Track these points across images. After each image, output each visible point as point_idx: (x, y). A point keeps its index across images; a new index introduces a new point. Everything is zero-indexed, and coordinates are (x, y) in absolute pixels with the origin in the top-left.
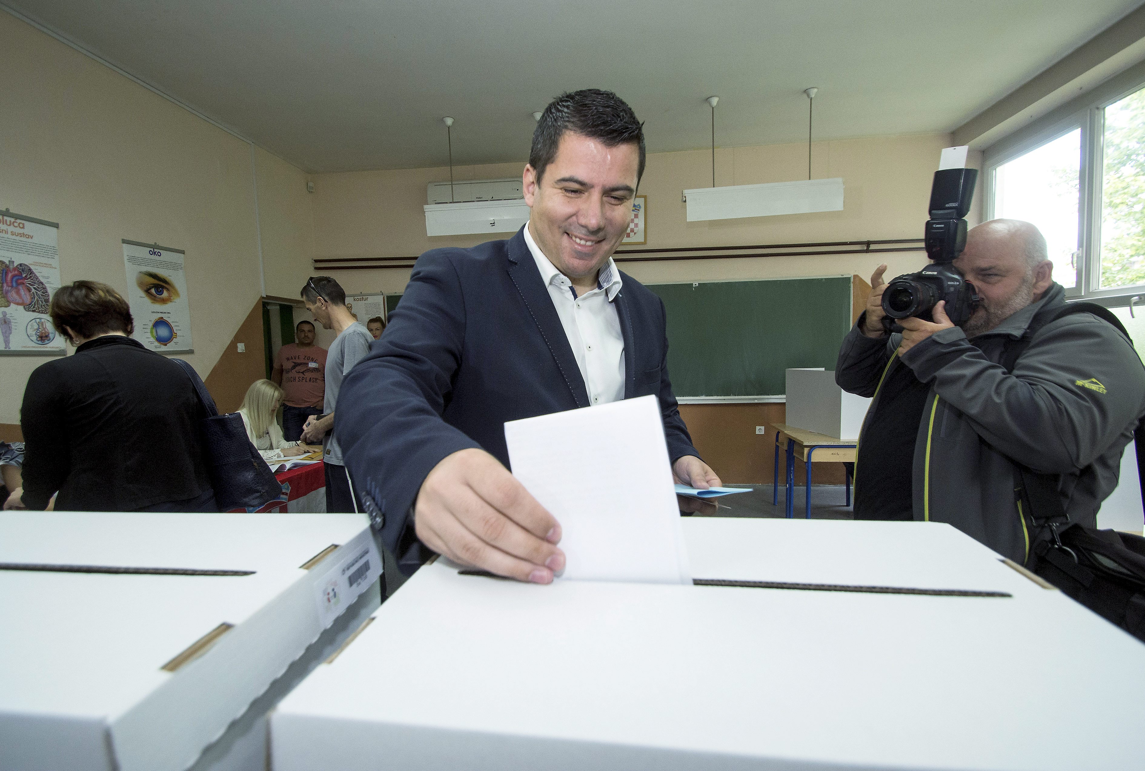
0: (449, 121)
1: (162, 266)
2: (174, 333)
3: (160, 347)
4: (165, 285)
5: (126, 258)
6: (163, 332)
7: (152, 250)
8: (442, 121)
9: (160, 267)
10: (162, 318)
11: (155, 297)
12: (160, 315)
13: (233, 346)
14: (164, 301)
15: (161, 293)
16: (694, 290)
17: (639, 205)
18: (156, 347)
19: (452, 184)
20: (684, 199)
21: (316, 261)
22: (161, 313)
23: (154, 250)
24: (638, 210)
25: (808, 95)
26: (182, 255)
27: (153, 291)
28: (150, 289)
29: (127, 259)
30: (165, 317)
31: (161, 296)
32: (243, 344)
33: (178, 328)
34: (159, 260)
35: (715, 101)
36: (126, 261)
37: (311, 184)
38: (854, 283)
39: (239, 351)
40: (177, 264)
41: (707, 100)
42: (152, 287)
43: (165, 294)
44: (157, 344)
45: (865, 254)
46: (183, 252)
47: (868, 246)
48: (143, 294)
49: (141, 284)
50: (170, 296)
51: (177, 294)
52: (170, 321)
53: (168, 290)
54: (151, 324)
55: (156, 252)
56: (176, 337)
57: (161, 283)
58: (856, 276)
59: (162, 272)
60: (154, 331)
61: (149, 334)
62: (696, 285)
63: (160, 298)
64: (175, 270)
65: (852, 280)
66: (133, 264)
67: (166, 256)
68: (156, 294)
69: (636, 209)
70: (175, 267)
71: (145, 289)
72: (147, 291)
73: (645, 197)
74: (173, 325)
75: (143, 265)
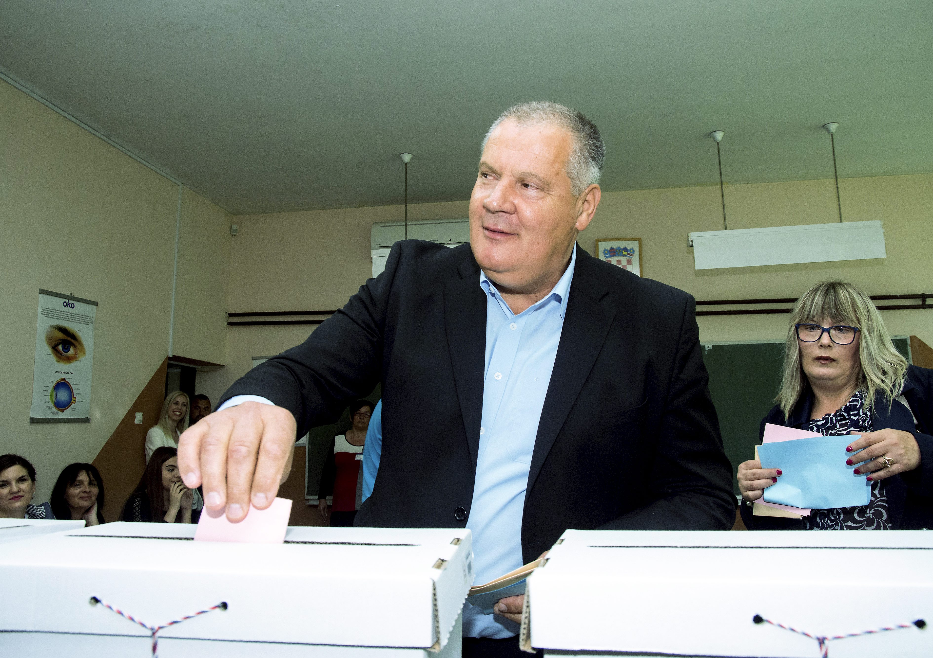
0: (407, 158)
1: (73, 320)
2: (74, 397)
3: (57, 414)
4: (74, 342)
5: (40, 309)
6: (63, 396)
7: (67, 301)
8: (399, 157)
9: (71, 320)
10: (64, 379)
11: (61, 354)
12: (63, 376)
13: (131, 415)
14: (69, 359)
15: (67, 350)
16: (706, 353)
17: (632, 249)
18: (53, 413)
19: (406, 225)
20: (691, 243)
21: (231, 315)
22: (64, 373)
23: (68, 301)
24: (632, 255)
25: (828, 131)
26: (94, 307)
27: (60, 347)
28: (57, 345)
29: (41, 312)
30: (67, 377)
31: (66, 354)
32: (141, 414)
33: (78, 391)
34: (71, 313)
35: (719, 136)
36: (39, 312)
37: (235, 227)
38: (912, 345)
39: (137, 421)
40: (88, 317)
41: (710, 134)
42: (60, 344)
43: (72, 351)
44: (54, 409)
45: (921, 310)
46: (96, 304)
47: (924, 301)
48: (49, 350)
49: (49, 340)
50: (76, 354)
51: (83, 352)
52: (71, 382)
53: (75, 347)
54: (52, 386)
55: (70, 303)
56: (74, 402)
57: (70, 339)
58: (913, 338)
59: (73, 327)
60: (54, 394)
61: (49, 397)
62: (709, 347)
63: (65, 356)
64: (85, 324)
65: (909, 342)
66: (45, 317)
67: (80, 308)
68: (62, 352)
69: (629, 254)
70: (85, 320)
71: (53, 344)
72: (54, 348)
73: (640, 240)
74: (74, 387)
75: (55, 318)
